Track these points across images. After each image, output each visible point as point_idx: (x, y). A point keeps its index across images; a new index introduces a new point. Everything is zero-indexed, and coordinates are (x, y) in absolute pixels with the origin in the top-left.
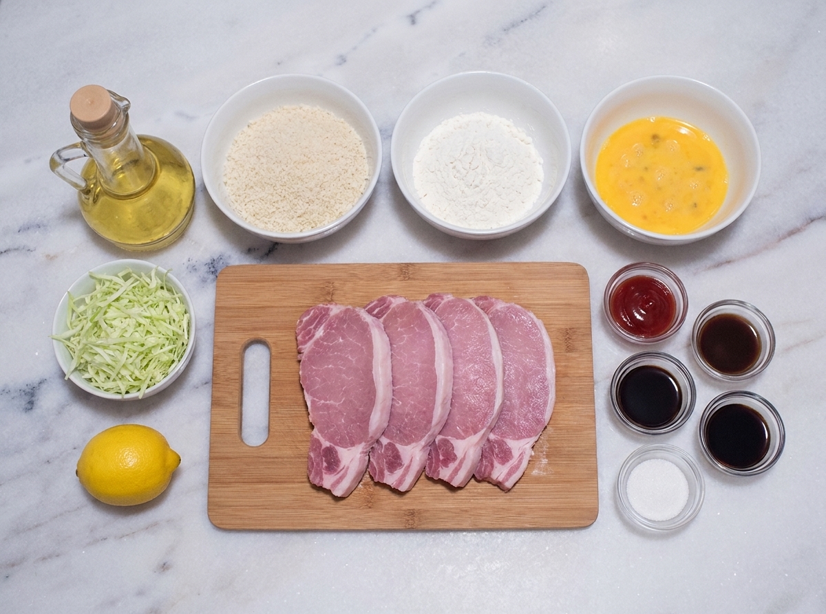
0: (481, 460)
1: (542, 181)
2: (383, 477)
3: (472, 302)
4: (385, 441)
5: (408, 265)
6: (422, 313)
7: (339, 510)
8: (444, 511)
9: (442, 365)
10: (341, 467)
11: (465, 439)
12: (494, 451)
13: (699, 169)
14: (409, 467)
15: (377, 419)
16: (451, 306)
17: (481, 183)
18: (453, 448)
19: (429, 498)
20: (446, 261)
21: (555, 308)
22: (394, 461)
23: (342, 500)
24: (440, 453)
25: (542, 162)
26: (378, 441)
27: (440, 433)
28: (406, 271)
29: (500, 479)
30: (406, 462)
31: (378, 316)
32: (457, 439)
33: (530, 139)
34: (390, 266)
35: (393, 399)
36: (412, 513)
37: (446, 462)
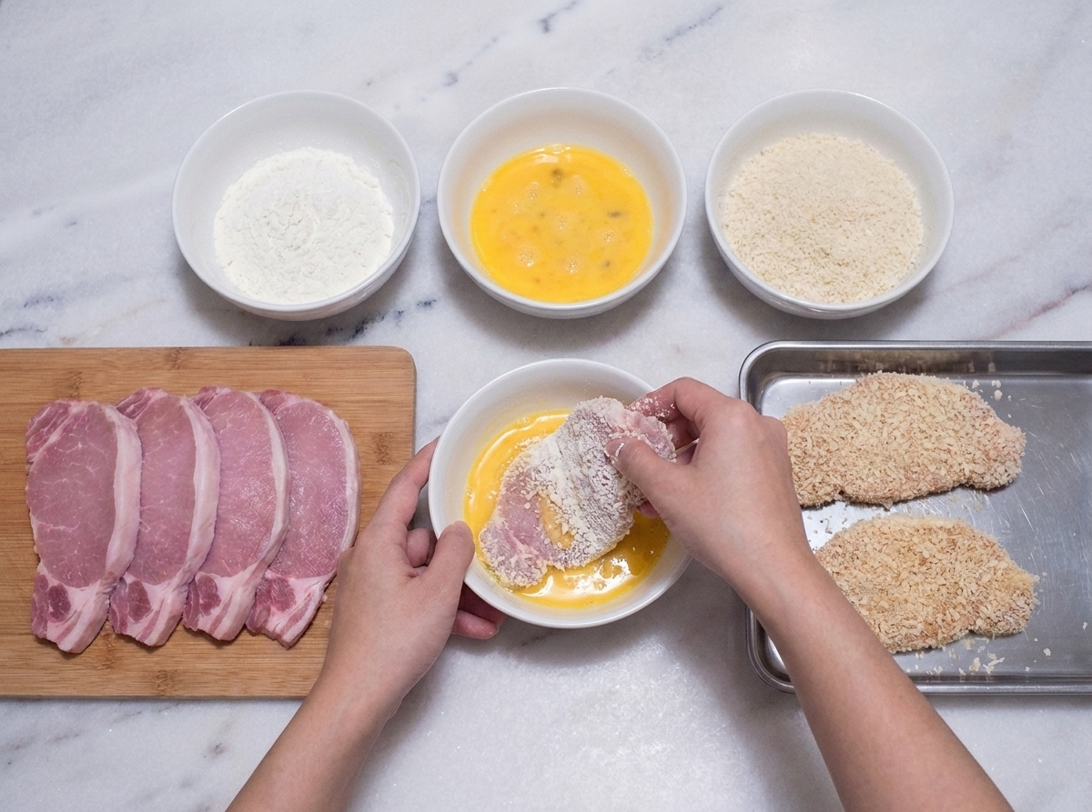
0: (254, 606)
1: (391, 235)
2: (126, 628)
3: (255, 399)
4: (129, 579)
5: (179, 350)
6: (184, 411)
7: (70, 670)
8: (204, 673)
9: (204, 479)
10: (71, 612)
11: (231, 576)
12: (270, 595)
13: (615, 215)
14: (158, 613)
15: (118, 548)
16: (226, 401)
17: (305, 241)
18: (216, 588)
19: (187, 656)
20: (228, 345)
21: (371, 407)
22: (141, 605)
23: (74, 657)
24: (200, 595)
25: (391, 209)
26: (122, 579)
27: (201, 569)
28: (176, 358)
29: (278, 630)
30: (155, 606)
31: (131, 416)
32: (222, 576)
33: (375, 181)
34: (157, 350)
35: (141, 523)
36: (166, 676)
37: (207, 608)
